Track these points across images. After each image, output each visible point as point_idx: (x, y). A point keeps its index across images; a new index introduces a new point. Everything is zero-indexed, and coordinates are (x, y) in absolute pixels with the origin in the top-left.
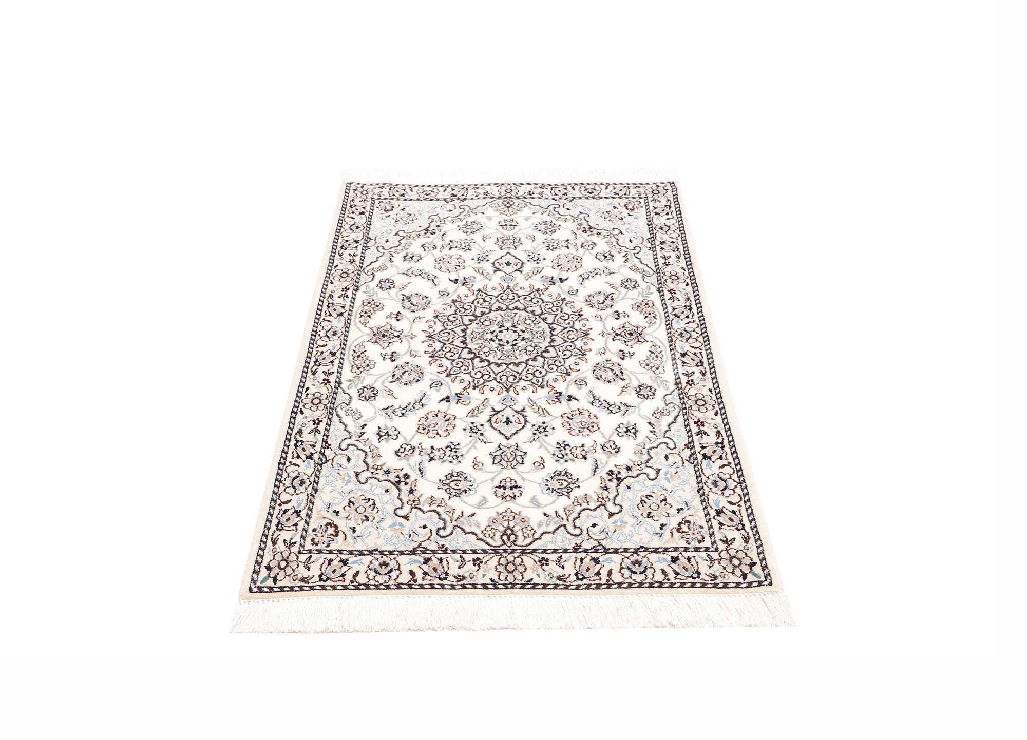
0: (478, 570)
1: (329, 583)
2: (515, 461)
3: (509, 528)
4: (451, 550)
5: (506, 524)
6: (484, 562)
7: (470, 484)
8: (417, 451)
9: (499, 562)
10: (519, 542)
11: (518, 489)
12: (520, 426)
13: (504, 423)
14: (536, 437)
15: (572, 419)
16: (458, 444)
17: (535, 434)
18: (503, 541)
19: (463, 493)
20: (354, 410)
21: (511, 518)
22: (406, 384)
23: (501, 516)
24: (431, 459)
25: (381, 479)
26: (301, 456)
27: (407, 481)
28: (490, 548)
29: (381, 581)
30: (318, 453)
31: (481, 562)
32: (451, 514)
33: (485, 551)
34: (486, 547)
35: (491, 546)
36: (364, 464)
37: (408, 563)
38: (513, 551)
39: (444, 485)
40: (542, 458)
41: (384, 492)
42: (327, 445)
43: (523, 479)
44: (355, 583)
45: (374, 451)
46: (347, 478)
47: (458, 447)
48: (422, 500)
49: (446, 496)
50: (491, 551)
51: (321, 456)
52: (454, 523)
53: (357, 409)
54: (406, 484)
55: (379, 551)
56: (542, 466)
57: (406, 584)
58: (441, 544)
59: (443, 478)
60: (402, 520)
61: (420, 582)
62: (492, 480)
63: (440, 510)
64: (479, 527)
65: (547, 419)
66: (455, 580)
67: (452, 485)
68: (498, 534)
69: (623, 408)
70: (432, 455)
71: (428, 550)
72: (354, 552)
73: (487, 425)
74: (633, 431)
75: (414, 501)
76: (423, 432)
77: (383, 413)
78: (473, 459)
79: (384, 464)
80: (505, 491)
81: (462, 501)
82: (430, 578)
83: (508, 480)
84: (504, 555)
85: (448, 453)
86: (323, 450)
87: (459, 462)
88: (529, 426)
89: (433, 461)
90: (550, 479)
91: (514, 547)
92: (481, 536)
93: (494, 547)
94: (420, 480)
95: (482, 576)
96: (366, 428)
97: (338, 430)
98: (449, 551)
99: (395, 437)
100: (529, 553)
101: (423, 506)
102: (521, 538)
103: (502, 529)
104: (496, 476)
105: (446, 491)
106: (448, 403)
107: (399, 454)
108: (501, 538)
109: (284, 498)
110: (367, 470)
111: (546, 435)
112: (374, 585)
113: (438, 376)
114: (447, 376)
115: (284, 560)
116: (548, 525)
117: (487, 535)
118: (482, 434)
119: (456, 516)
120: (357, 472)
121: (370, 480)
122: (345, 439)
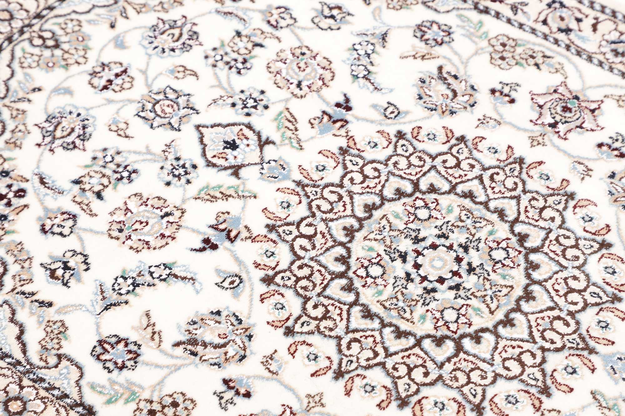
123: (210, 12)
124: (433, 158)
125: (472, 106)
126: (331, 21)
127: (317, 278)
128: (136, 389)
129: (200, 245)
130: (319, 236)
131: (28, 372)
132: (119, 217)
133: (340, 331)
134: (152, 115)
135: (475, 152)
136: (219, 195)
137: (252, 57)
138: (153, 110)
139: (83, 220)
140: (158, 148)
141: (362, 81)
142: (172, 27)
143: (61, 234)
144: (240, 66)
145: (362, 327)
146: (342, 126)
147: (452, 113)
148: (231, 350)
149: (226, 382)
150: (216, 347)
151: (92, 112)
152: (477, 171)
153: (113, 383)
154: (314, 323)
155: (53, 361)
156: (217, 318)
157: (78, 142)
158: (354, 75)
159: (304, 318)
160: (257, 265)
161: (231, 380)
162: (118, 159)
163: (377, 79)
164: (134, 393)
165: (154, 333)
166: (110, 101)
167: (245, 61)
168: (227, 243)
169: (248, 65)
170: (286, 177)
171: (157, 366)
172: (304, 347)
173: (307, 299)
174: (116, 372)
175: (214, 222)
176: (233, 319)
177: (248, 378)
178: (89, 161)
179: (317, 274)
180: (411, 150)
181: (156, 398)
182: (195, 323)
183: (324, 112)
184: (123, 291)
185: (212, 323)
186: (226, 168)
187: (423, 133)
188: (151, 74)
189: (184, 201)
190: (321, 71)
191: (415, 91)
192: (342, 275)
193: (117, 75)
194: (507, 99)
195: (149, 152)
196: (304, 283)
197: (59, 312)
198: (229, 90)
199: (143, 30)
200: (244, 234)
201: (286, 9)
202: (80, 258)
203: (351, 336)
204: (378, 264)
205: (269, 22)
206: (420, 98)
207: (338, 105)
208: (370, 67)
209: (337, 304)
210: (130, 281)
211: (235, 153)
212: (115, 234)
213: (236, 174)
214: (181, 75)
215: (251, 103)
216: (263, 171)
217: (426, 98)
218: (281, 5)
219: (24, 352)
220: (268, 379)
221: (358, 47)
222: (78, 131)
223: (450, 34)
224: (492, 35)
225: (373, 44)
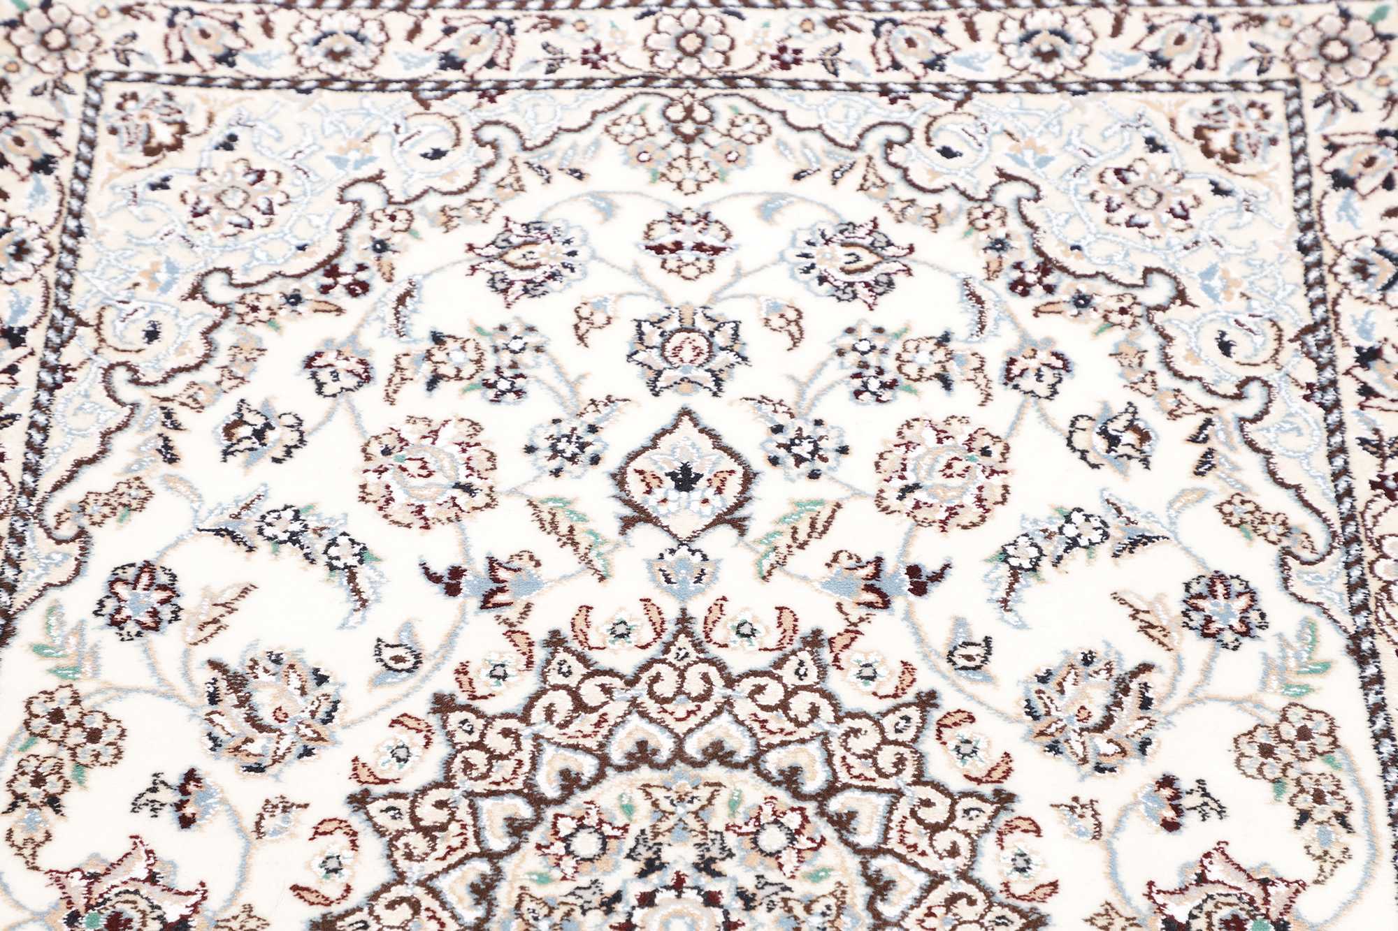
0: (785, 39)
3: (691, 139)
4: (868, 90)
5: (698, 149)
6: (767, 59)
7: (810, 261)
8: (995, 369)
9: (723, 59)
10: (657, 103)
11: (658, 244)
12: (639, 463)
13: (699, 475)
14: (590, 418)
15: (458, 486)
16: (857, 393)
18: (707, 108)
19: (830, 236)
20: (1256, 536)
21: (681, 163)
22: (1089, 659)
23: (714, 168)
24: (944, 340)
27: (1012, 277)
30: (1342, 367)
31: (774, 59)
33: (761, 83)
35: (742, 97)
37: (981, 58)
38: (681, 84)
39: (893, 260)
40: (581, 338)
42: (1320, 397)
45: (1140, 376)
46: (1216, 285)
47: (857, 383)
48: (962, 222)
49: (885, 225)
50: (743, 82)
51: (1327, 357)
52: (858, 156)
55: (1067, 90)
58: (896, 107)
59: (899, 278)
60: (1018, 169)
62: (738, 274)
63: (907, 193)
64: (780, 143)
65: (547, 488)
67: (867, 262)
68: (722, 124)
69: (247, 528)
70: (944, 357)
71: (935, 92)
72: (1137, 86)
73: (758, 462)
74: (244, 431)
75: (986, 218)
76: (987, 441)
78: (803, 340)
79: (1102, 330)
84: (703, 75)
85: (890, 364)
86: (1328, 380)
87: (850, 331)
88: (612, 461)
89: (939, 337)
91: (678, 94)
92: (771, 121)
94: (977, 277)
95: (773, 26)
97: (1296, 454)
99: (1081, 425)
101: (959, 205)
103: (711, 137)
104: (730, 285)
106: (912, 561)
111: (556, 421)
113: (972, 697)
114: (932, 695)
116: (574, 147)
117: (754, 120)
120: (1185, 302)
121: (1137, 278)
122: (1257, 419)
123: (953, 275)
124: (919, 780)
125: (1099, 769)
126: (1102, 444)
127: (503, 770)
128: (87, 667)
129: (440, 568)
130: (594, 717)
131: (23, 515)
132: (411, 433)
133: (415, 871)
134: (656, 340)
135: (992, 837)
136: (563, 529)
137: (909, 390)
138: (666, 337)
139: (372, 394)
141: (1004, 570)
142: (871, 248)
143: (320, 386)
144: (874, 385)
145: (450, 898)
146: (870, 605)
147: (1054, 748)
148: (261, 744)
149: (191, 776)
150: (253, 720)
151: (593, 266)
152: (948, 866)
153: (79, 630)
154: (406, 823)
155: (67, 530)
156: (311, 684)
157: (517, 288)
158: (1004, 551)
159: (404, 805)
160: (462, 670)
161: (198, 780)
162: (527, 358)
163: (1029, 589)
164: (76, 669)
165: (215, 621)
166: (637, 272)
167: (892, 385)
168: (475, 602)
169: (886, 395)
170: (683, 596)
171: (153, 667)
172: (345, 840)
173: (448, 782)
174: (103, 621)
175: (502, 557)
176: (326, 706)
177: (223, 801)
178: (490, 325)
179: (510, 764)
180: (907, 736)
181: (86, 705)
182: (277, 661)
183: (879, 561)
184: (268, 531)
185: (295, 682)
186: (628, 503)
187: (965, 731)
188: (742, 286)
189: (513, 492)
190: (969, 500)
191: (1053, 660)
192: (538, 801)
193: (699, 247)
194: (1170, 814)
195: (573, 386)
196: (478, 758)
197: (166, 479)
198: (805, 404)
199: (830, 217)
200: (512, 614)
201: (1066, 367)
202: (292, 438)
203: (419, 892)
204: (605, 839)
205: (1012, 361)
206: (1043, 680)
207: (913, 571)
208: (1045, 564)
209: (470, 833)
210: (296, 527)
211: (673, 494)
212: (375, 449)
213: (628, 523)
214: (776, 322)
215: (805, 449)
216: (667, 557)
217: (1050, 689)
219: (58, 486)
220: (240, 830)
221: (1077, 518)
222: (538, 275)
223: (1247, 633)
224: (1311, 701)
225: (1106, 535)
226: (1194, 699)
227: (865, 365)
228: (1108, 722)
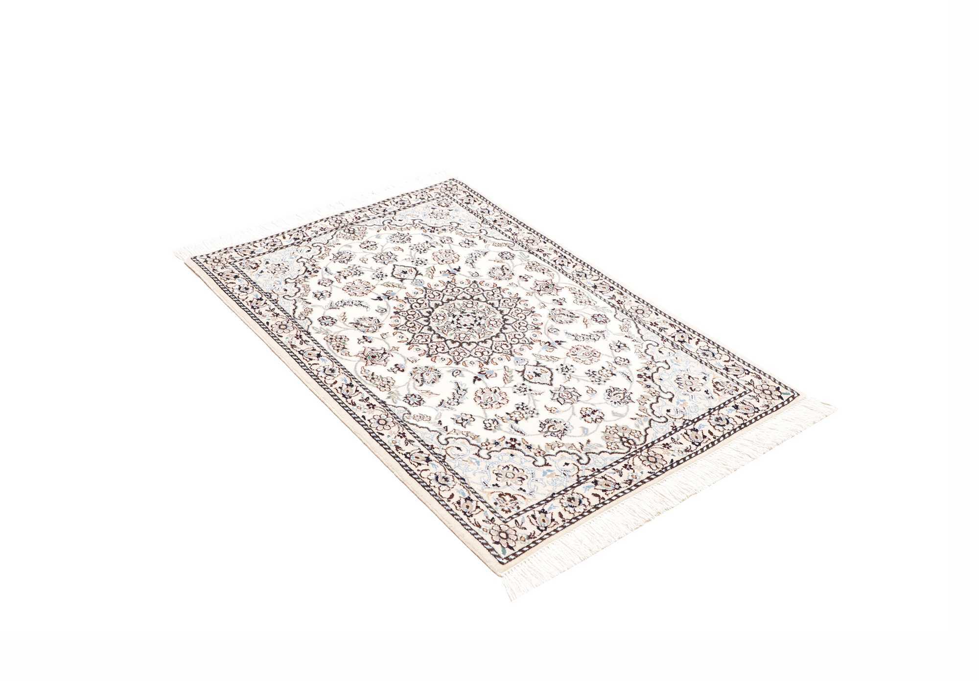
0: (634, 472)
1: (549, 530)
2: (574, 396)
3: (621, 438)
4: (602, 469)
5: (616, 436)
6: (632, 465)
7: (562, 424)
8: (500, 421)
9: (641, 460)
10: (638, 442)
11: (598, 412)
12: (549, 374)
13: (536, 376)
14: (568, 376)
15: (576, 355)
16: (523, 403)
17: (565, 374)
18: (627, 447)
19: (565, 431)
20: (418, 415)
21: (616, 431)
22: (433, 382)
23: (608, 433)
24: (517, 421)
25: (498, 450)
26: (421, 462)
27: (517, 442)
28: (625, 455)
29: (582, 511)
30: (431, 455)
31: (630, 466)
32: (574, 448)
33: (624, 459)
34: (623, 456)
35: (624, 453)
36: (474, 446)
37: (586, 490)
38: (641, 449)
39: (546, 432)
40: (588, 387)
41: (511, 457)
42: (430, 447)
43: (592, 404)
44: (567, 521)
45: (469, 434)
46: (474, 461)
47: (524, 405)
48: (543, 449)
49: (557, 439)
50: (628, 457)
51: (436, 456)
52: (584, 452)
53: (420, 414)
54: (519, 444)
55: (557, 494)
56: (594, 392)
57: (600, 504)
58: (591, 468)
59: (541, 429)
60: (546, 468)
61: (606, 498)
62: (574, 414)
63: (562, 449)
65: (561, 362)
66: (627, 485)
67: (551, 429)
68: (620, 445)
69: (600, 334)
70: (514, 418)
71: (587, 477)
72: (542, 503)
73: (527, 383)
74: (622, 345)
75: (539, 452)
76: (487, 407)
77: (441, 408)
78: (545, 408)
79: (487, 440)
80: (591, 417)
81: (570, 436)
82: (611, 492)
83: (584, 410)
84: (639, 454)
85: (523, 412)
86: (431, 451)
87: (538, 414)
88: (554, 371)
89: (519, 422)
90: (609, 397)
91: (638, 447)
92: (610, 451)
93: (627, 453)
94: (525, 438)
95: (640, 474)
96: (442, 422)
97: (425, 433)
98: (601, 471)
99: (472, 419)
100: (651, 446)
101: (549, 452)
102: (636, 440)
103: (618, 440)
104: (573, 411)
105: (551, 435)
106: (481, 381)
107: (489, 428)
108: (625, 446)
109: (446, 495)
110: (481, 449)
111: (573, 372)
112: (580, 515)
113: (450, 367)
114: (457, 364)
115: (500, 532)
116: (642, 424)
117: (613, 448)
118: (530, 390)
119: (579, 448)
120: (476, 454)
121: (491, 454)
122: (438, 437)
125: (416, 368)
134: (573, 393)
140: (573, 380)
146: (482, 371)
157: (613, 390)
158: (465, 392)
163: (455, 386)
167: (518, 408)
170: (517, 358)
180: (456, 357)
182: (570, 322)
183: (488, 378)
185: (563, 321)
188: (570, 412)
198: (531, 398)
201: (486, 428)
205: (498, 424)
206: (439, 376)
208: (455, 392)
213: (538, 363)
215: (522, 389)
216: (527, 362)
218: (489, 431)
221: (456, 404)
222: (612, 394)
223: (406, 397)
224: (386, 392)
225: (448, 403)
226: (408, 384)
227: (527, 409)
228: (422, 375)
